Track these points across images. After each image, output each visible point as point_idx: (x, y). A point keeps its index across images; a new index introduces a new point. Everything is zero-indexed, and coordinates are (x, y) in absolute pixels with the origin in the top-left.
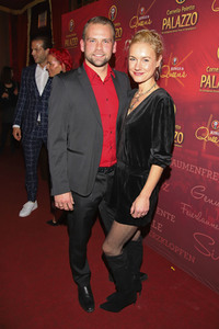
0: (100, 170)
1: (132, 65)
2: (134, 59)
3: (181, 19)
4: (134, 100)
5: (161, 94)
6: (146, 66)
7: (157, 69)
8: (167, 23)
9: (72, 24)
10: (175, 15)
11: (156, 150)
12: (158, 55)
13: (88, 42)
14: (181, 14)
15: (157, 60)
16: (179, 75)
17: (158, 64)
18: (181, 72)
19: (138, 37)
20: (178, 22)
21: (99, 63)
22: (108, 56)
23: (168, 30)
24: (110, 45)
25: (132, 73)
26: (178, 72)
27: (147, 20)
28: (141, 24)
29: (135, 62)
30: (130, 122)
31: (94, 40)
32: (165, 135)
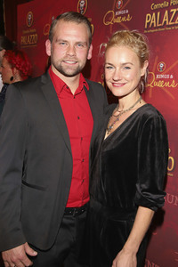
0: (68, 211)
1: (109, 74)
2: (112, 66)
3: (170, 14)
4: (113, 119)
5: (149, 112)
6: (128, 75)
7: (142, 78)
8: (151, 19)
9: (30, 17)
10: (162, 11)
11: (144, 186)
12: (142, 61)
13: (57, 45)
14: (169, 8)
15: (142, 66)
16: (167, 84)
17: (143, 71)
18: (170, 80)
19: (116, 38)
20: (166, 19)
21: (70, 72)
22: (82, 64)
23: (153, 28)
24: (85, 49)
25: (109, 84)
26: (165, 80)
27: (126, 15)
28: (118, 21)
29: (112, 70)
30: (108, 148)
31: (65, 42)
32: (156, 166)
